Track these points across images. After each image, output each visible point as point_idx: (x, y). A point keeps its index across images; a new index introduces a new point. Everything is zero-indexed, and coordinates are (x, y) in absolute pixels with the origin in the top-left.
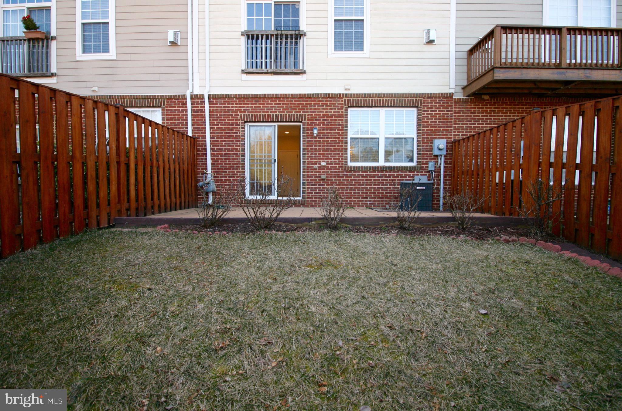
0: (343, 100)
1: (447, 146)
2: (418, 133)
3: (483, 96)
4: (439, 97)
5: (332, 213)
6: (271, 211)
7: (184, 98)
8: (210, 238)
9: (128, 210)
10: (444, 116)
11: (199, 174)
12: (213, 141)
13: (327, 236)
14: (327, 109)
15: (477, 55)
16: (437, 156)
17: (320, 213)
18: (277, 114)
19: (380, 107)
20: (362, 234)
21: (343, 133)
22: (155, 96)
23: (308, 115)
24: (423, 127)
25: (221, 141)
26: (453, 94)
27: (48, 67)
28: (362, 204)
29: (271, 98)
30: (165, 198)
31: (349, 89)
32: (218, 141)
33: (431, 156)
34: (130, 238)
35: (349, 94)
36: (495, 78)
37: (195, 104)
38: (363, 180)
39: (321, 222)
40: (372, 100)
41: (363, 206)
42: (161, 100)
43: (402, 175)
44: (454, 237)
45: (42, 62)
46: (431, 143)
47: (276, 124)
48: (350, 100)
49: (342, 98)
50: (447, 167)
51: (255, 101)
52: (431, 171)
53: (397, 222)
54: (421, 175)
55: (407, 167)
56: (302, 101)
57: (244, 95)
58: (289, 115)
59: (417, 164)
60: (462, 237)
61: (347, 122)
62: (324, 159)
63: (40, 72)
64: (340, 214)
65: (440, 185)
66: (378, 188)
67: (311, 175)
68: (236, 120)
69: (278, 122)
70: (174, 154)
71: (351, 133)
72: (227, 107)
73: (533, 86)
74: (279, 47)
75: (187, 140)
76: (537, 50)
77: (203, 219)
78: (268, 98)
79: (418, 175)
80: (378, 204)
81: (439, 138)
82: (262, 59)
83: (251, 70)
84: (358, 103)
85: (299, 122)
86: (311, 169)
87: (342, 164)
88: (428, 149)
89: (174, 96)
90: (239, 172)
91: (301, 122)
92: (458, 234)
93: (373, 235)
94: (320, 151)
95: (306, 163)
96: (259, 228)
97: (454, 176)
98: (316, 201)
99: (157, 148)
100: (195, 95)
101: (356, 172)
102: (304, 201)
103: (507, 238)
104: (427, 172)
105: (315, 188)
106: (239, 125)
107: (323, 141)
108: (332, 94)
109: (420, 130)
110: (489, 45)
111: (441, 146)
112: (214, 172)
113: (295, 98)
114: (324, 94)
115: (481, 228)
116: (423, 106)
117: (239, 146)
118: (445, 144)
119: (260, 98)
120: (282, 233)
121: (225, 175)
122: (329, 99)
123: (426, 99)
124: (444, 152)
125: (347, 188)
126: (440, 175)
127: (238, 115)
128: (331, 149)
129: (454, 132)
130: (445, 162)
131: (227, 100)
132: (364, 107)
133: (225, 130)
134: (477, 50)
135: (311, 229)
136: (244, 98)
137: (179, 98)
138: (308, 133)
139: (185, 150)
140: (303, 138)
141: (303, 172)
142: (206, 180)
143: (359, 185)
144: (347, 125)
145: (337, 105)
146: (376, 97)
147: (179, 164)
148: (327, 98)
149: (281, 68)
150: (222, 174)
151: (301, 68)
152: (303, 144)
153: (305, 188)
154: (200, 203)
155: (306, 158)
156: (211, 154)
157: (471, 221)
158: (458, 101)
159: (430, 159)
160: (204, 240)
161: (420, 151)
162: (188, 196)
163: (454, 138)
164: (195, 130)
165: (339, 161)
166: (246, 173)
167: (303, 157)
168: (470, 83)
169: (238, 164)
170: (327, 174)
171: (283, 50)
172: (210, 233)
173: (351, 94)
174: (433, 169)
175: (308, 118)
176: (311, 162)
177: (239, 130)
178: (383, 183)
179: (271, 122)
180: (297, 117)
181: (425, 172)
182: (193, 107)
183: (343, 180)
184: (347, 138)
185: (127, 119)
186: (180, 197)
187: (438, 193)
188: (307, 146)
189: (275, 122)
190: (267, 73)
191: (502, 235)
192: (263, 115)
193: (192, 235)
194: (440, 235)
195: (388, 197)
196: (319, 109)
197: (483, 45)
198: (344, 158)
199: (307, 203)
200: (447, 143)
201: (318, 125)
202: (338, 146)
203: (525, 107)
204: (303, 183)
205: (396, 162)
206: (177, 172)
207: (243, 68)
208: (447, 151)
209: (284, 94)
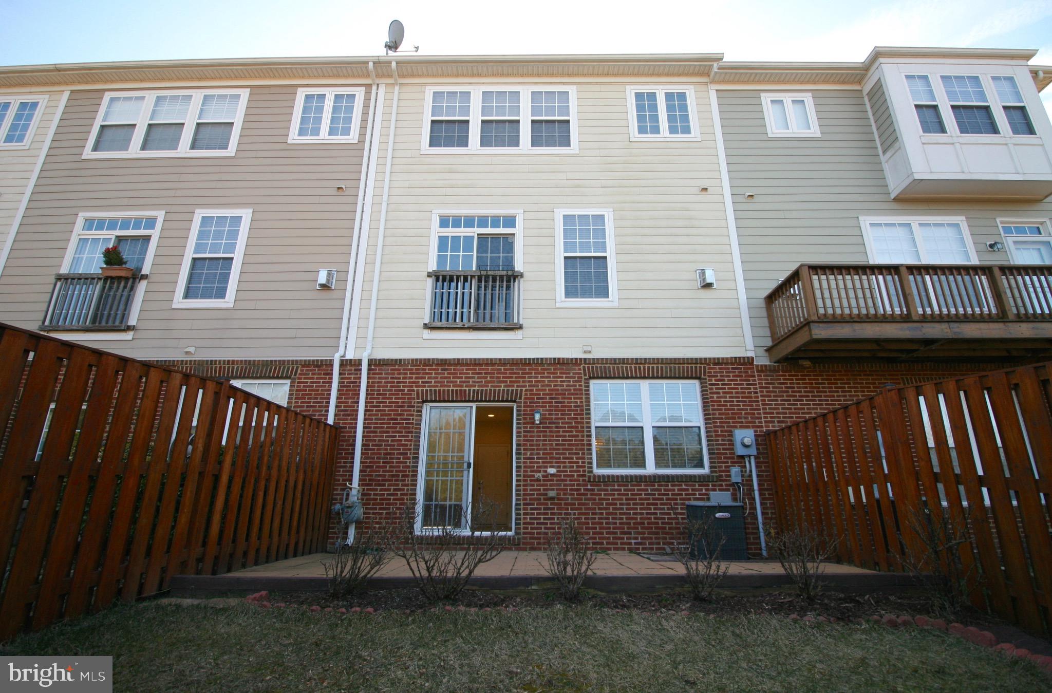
0: (581, 367)
1: (756, 440)
2: (706, 419)
3: (801, 362)
4: (732, 364)
5: (569, 569)
6: (459, 565)
7: (330, 364)
8: (342, 620)
9: (200, 560)
10: (744, 393)
11: (337, 490)
12: (368, 432)
13: (560, 617)
14: (557, 381)
15: (780, 303)
16: (742, 457)
17: (547, 567)
18: (476, 388)
19: (641, 378)
20: (626, 611)
21: (583, 419)
22: (284, 361)
23: (526, 390)
24: (713, 410)
25: (380, 432)
26: (753, 358)
27: (125, 316)
28: (622, 544)
29: (467, 365)
30: (270, 536)
31: (590, 352)
32: (375, 432)
33: (733, 458)
34: (192, 620)
35: (589, 359)
36: (815, 337)
37: (345, 374)
38: (622, 499)
39: (549, 585)
40: (627, 367)
41: (623, 549)
42: (293, 368)
43: (687, 490)
44: (794, 616)
45: (117, 310)
46: (729, 436)
47: (474, 405)
48: (592, 367)
49: (581, 364)
50: (762, 476)
51: (442, 370)
52: (737, 483)
53: (687, 585)
54: (720, 490)
55: (695, 476)
56: (517, 369)
57: (425, 359)
58: (495, 391)
59: (712, 472)
60: (810, 617)
61: (589, 402)
62: (551, 462)
63: (110, 323)
64: (584, 568)
65: (755, 509)
66: (647, 514)
67: (531, 490)
68: (408, 399)
69: (477, 401)
70: (300, 454)
71: (596, 421)
72: (396, 378)
73: (874, 347)
74: (482, 292)
75: (324, 430)
76: (868, 295)
77: (334, 580)
78: (462, 365)
79: (715, 490)
80: (650, 544)
81: (741, 427)
82: (456, 308)
83: (438, 324)
84: (606, 373)
85: (512, 401)
86: (531, 481)
87: (584, 471)
88: (725, 445)
89: (313, 361)
90: (407, 485)
91: (515, 401)
92: (803, 612)
93: (645, 614)
94: (546, 449)
95: (522, 469)
96: (434, 600)
97: (777, 492)
98: (540, 538)
99: (272, 444)
100: (347, 360)
101: (607, 486)
102: (519, 539)
103: (893, 617)
104: (730, 485)
105: (538, 514)
106: (413, 407)
107: (550, 432)
108: (563, 359)
109: (709, 414)
110: (795, 289)
111: (747, 441)
112: (363, 485)
113: (504, 365)
114: (550, 359)
115: (842, 595)
116: (709, 376)
117: (411, 441)
118: (753, 438)
119: (450, 365)
120: (476, 609)
121: (381, 490)
122: (558, 367)
123: (712, 366)
124: (753, 451)
125: (593, 514)
126: (753, 490)
127: (413, 391)
128: (564, 445)
129: (765, 418)
130: (757, 467)
131: (397, 367)
132: (614, 378)
133: (390, 415)
134: (779, 297)
135: (531, 600)
136: (425, 365)
137: (322, 365)
138: (525, 419)
139: (319, 449)
140: (517, 428)
141: (517, 486)
142: (347, 499)
143: (613, 509)
144: (589, 406)
145: (571, 375)
146: (632, 363)
147: (305, 472)
148: (555, 364)
149: (484, 321)
150: (376, 490)
151: (516, 321)
152: (517, 436)
153: (519, 514)
154: (331, 543)
155: (522, 460)
156: (362, 454)
157: (820, 583)
158: (762, 369)
159: (732, 462)
160: (330, 625)
161: (713, 449)
162: (313, 530)
163: (766, 426)
164: (340, 415)
165: (577, 467)
166: (418, 488)
167: (517, 458)
168: (777, 342)
169: (405, 471)
170: (557, 490)
171: (489, 297)
172: (344, 610)
173: (594, 359)
174: (739, 480)
175: (526, 395)
176: (530, 467)
177: (413, 415)
178: (657, 504)
179: (465, 401)
180: (508, 394)
181: (726, 485)
182: (342, 378)
183: (586, 499)
184: (590, 427)
185: (232, 400)
186: (298, 532)
187: (754, 524)
188: (524, 440)
189: (473, 401)
190: (463, 328)
191: (883, 612)
192: (452, 390)
193: (309, 614)
194: (770, 611)
195: (667, 530)
196: (544, 382)
197: (787, 290)
198: (586, 461)
199: (524, 543)
200: (756, 436)
201: (542, 407)
202: (576, 440)
203: (870, 378)
204: (517, 504)
205: (674, 466)
206: (300, 487)
207: (427, 321)
208: (758, 449)
209: (487, 359)
